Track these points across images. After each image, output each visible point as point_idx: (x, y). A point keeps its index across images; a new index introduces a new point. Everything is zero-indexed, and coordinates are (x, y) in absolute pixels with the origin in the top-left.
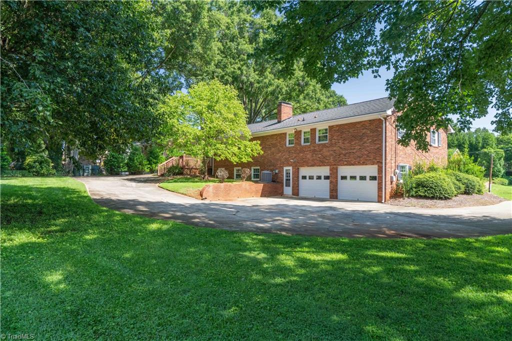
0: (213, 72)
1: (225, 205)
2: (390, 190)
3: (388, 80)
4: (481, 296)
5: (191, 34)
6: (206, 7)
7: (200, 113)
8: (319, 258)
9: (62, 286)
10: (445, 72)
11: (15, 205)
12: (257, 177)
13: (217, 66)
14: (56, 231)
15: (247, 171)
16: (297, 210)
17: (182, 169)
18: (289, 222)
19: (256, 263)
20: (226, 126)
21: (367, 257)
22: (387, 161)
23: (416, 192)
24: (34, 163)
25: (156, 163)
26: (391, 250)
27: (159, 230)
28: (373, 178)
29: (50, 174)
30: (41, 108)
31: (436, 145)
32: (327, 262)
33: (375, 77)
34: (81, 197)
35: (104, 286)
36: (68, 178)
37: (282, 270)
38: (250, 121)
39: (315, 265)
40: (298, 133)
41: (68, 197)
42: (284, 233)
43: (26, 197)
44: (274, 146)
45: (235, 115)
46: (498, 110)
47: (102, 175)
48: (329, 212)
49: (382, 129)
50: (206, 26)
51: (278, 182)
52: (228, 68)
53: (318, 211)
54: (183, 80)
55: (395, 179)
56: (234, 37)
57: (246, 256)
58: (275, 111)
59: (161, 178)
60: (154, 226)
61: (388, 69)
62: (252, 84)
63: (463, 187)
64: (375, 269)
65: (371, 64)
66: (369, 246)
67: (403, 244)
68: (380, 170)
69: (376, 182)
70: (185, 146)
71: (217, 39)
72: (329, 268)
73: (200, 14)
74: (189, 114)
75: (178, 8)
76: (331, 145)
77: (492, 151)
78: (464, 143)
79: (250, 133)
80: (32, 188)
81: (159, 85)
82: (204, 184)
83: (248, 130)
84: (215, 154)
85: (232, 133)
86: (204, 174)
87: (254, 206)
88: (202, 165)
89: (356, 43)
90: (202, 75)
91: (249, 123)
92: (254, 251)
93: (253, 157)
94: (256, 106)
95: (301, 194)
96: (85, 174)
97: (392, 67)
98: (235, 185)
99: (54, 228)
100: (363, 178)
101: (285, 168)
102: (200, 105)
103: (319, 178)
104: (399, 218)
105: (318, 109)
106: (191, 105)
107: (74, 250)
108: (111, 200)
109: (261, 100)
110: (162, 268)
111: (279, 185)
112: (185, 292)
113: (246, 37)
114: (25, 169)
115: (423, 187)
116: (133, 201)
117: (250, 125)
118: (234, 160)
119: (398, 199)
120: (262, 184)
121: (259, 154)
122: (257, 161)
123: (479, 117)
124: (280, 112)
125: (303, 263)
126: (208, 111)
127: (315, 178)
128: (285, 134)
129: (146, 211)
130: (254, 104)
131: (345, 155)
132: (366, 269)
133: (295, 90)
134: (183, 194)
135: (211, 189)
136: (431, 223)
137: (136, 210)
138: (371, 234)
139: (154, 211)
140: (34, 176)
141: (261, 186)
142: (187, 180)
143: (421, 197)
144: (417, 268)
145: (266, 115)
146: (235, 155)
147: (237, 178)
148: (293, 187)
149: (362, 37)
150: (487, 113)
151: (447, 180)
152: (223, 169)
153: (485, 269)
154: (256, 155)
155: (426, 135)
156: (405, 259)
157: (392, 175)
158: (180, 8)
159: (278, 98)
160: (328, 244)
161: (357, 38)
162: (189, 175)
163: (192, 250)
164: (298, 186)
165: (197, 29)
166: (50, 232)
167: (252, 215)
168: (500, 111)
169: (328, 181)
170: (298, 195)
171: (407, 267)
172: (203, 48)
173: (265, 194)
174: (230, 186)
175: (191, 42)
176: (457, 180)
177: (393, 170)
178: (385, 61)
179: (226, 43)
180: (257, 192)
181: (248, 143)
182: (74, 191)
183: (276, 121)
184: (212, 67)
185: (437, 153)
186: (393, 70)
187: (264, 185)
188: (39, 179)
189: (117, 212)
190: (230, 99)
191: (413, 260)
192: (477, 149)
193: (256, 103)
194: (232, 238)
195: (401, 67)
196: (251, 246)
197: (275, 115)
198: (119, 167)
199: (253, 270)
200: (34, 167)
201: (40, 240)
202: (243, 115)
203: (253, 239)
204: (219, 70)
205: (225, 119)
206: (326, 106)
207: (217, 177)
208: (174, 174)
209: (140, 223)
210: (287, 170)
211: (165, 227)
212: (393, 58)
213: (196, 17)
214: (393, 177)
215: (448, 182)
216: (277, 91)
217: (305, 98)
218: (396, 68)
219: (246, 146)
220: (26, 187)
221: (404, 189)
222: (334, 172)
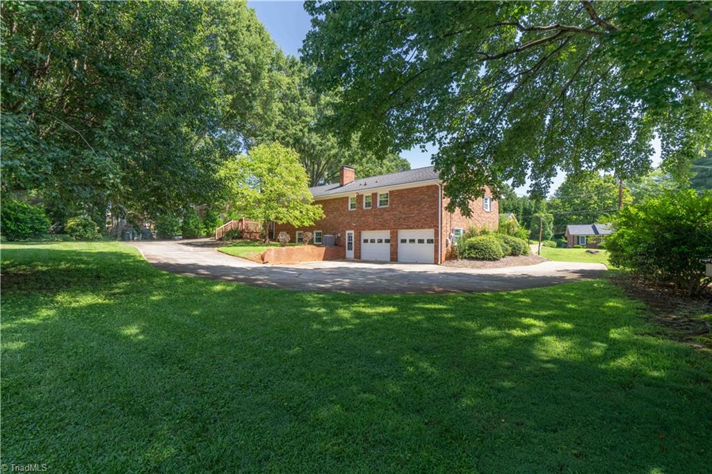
0: (274, 133)
1: (287, 269)
2: (445, 252)
3: (433, 155)
4: (497, 333)
5: (250, 95)
6: (267, 67)
7: (260, 176)
8: (373, 311)
9: (141, 337)
10: (482, 148)
11: (68, 271)
12: (319, 241)
13: (278, 127)
14: (120, 294)
15: (310, 234)
16: (358, 272)
17: (241, 232)
18: (349, 282)
19: (316, 316)
20: (286, 190)
21: (414, 309)
22: (443, 225)
23: (469, 254)
24: (77, 226)
25: (213, 227)
26: (435, 303)
27: (224, 291)
28: (430, 241)
29: (96, 238)
30: (111, 176)
31: (488, 210)
32: (379, 314)
33: (423, 151)
34: (138, 261)
35: (180, 336)
36: (117, 242)
37: (340, 321)
38: (313, 184)
39: (369, 316)
40: (360, 197)
41: (123, 261)
42: (343, 292)
43: (77, 262)
44: (337, 209)
45: (297, 178)
46: (532, 180)
47: (153, 240)
48: (387, 274)
49: (438, 194)
50: (266, 87)
51: (340, 246)
52: (289, 129)
53: (377, 273)
54: (241, 139)
55: (450, 242)
56: (295, 98)
57: (308, 311)
58: (338, 173)
59: (218, 242)
60: (218, 288)
61: (434, 144)
62: (313, 146)
63: (510, 249)
64: (419, 318)
65: (419, 140)
66: (417, 300)
67: (446, 298)
68: (436, 234)
69: (433, 245)
70: (245, 209)
71: (278, 100)
72: (380, 318)
73: (260, 74)
74: (249, 176)
75: (236, 68)
76: (392, 209)
77: (543, 215)
78: (518, 208)
79: (312, 197)
80: (80, 253)
81: (221, 150)
82: (265, 248)
83: (310, 194)
84: (277, 218)
85: (294, 197)
86: (264, 237)
87: (316, 269)
88: (262, 228)
89: (408, 120)
90: (262, 136)
91: (311, 186)
92: (317, 307)
93: (315, 221)
94: (318, 169)
95: (363, 257)
96: (135, 238)
97: (437, 143)
98: (297, 249)
99: (117, 291)
100: (421, 241)
101: (347, 232)
102: (260, 168)
103: (380, 241)
104: (450, 277)
105: (381, 173)
106: (251, 167)
107: (144, 309)
108: (170, 265)
109: (323, 162)
110: (231, 322)
111: (341, 249)
112: (254, 339)
113: (308, 98)
114: (66, 233)
115: (475, 249)
116: (193, 265)
117: (312, 188)
118: (296, 223)
119: (453, 261)
120: (324, 248)
121: (321, 217)
122: (319, 224)
123: (518, 187)
124: (342, 175)
125: (358, 315)
126: (268, 174)
127: (376, 241)
128: (347, 198)
129: (208, 274)
130: (316, 166)
131: (404, 220)
132: (411, 318)
133: (358, 153)
134: (243, 258)
135: (272, 253)
136: (476, 281)
137: (197, 274)
138: (423, 291)
139: (216, 274)
140: (77, 240)
141: (323, 249)
142: (247, 244)
143: (473, 259)
144: (453, 316)
145: (329, 177)
146: (297, 219)
147: (299, 241)
148: (355, 250)
149: (412, 115)
150: (525, 183)
151: (496, 242)
152: (285, 233)
153: (506, 314)
154: (318, 219)
155: (468, 203)
156: (445, 309)
157: (448, 238)
158: (239, 68)
159: (340, 161)
160: (382, 299)
161: (409, 115)
162: (248, 239)
163: (258, 307)
164: (360, 250)
165: (257, 90)
166: (114, 294)
167: (313, 277)
168: (534, 182)
169: (389, 244)
170: (360, 258)
171: (446, 316)
172: (263, 109)
173: (327, 257)
174: (292, 250)
175: (250, 102)
176: (506, 243)
177: (448, 233)
178: (431, 138)
179: (287, 103)
180: (319, 255)
181: (310, 207)
182: (128, 256)
183: (338, 185)
184: (273, 128)
185: (489, 217)
186: (437, 145)
187: (326, 250)
188: (84, 243)
189: (179, 276)
190: (292, 162)
191: (451, 310)
192: (530, 214)
193: (319, 166)
194: (295, 297)
195: (445, 144)
196: (313, 303)
197: (337, 178)
198: (173, 231)
199: (314, 322)
200: (77, 231)
201: (107, 301)
202: (305, 179)
203: (314, 297)
204: (281, 131)
205: (286, 183)
206: (388, 170)
207: (279, 241)
208: (233, 238)
209: (204, 286)
210: (348, 234)
211: (229, 289)
212: (438, 136)
213: (256, 78)
214: (448, 240)
215: (496, 244)
216: (340, 155)
217: (367, 163)
218: (440, 144)
219: (308, 210)
220: (74, 251)
221: (458, 251)
222: (394, 235)
